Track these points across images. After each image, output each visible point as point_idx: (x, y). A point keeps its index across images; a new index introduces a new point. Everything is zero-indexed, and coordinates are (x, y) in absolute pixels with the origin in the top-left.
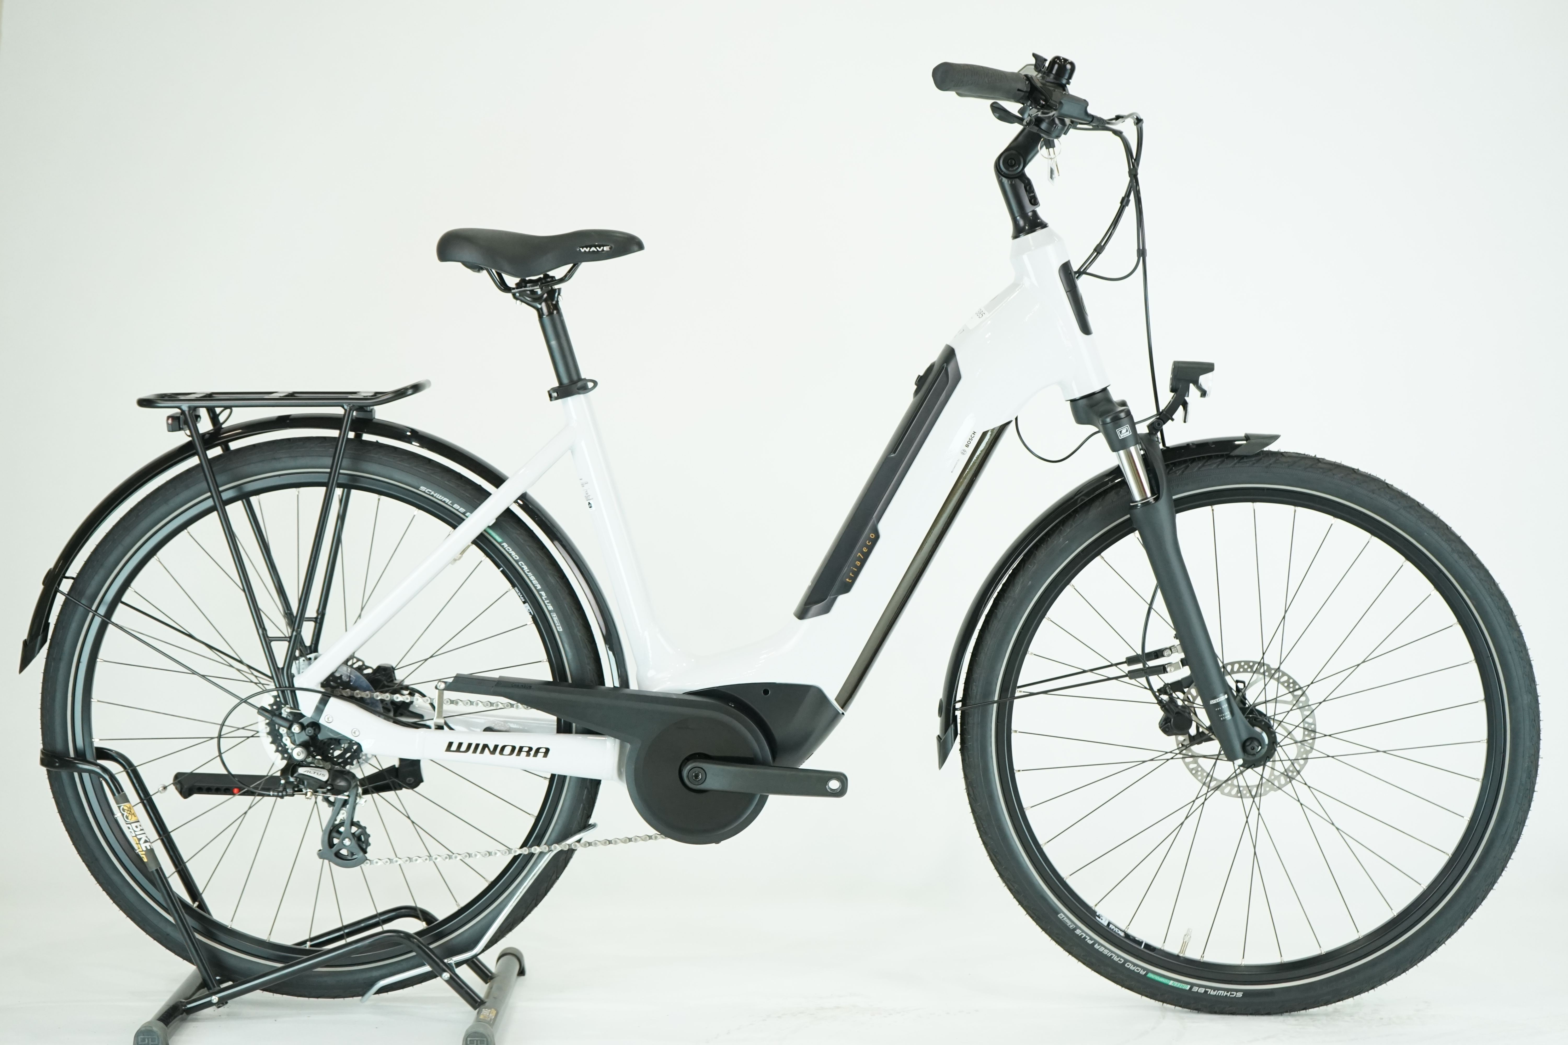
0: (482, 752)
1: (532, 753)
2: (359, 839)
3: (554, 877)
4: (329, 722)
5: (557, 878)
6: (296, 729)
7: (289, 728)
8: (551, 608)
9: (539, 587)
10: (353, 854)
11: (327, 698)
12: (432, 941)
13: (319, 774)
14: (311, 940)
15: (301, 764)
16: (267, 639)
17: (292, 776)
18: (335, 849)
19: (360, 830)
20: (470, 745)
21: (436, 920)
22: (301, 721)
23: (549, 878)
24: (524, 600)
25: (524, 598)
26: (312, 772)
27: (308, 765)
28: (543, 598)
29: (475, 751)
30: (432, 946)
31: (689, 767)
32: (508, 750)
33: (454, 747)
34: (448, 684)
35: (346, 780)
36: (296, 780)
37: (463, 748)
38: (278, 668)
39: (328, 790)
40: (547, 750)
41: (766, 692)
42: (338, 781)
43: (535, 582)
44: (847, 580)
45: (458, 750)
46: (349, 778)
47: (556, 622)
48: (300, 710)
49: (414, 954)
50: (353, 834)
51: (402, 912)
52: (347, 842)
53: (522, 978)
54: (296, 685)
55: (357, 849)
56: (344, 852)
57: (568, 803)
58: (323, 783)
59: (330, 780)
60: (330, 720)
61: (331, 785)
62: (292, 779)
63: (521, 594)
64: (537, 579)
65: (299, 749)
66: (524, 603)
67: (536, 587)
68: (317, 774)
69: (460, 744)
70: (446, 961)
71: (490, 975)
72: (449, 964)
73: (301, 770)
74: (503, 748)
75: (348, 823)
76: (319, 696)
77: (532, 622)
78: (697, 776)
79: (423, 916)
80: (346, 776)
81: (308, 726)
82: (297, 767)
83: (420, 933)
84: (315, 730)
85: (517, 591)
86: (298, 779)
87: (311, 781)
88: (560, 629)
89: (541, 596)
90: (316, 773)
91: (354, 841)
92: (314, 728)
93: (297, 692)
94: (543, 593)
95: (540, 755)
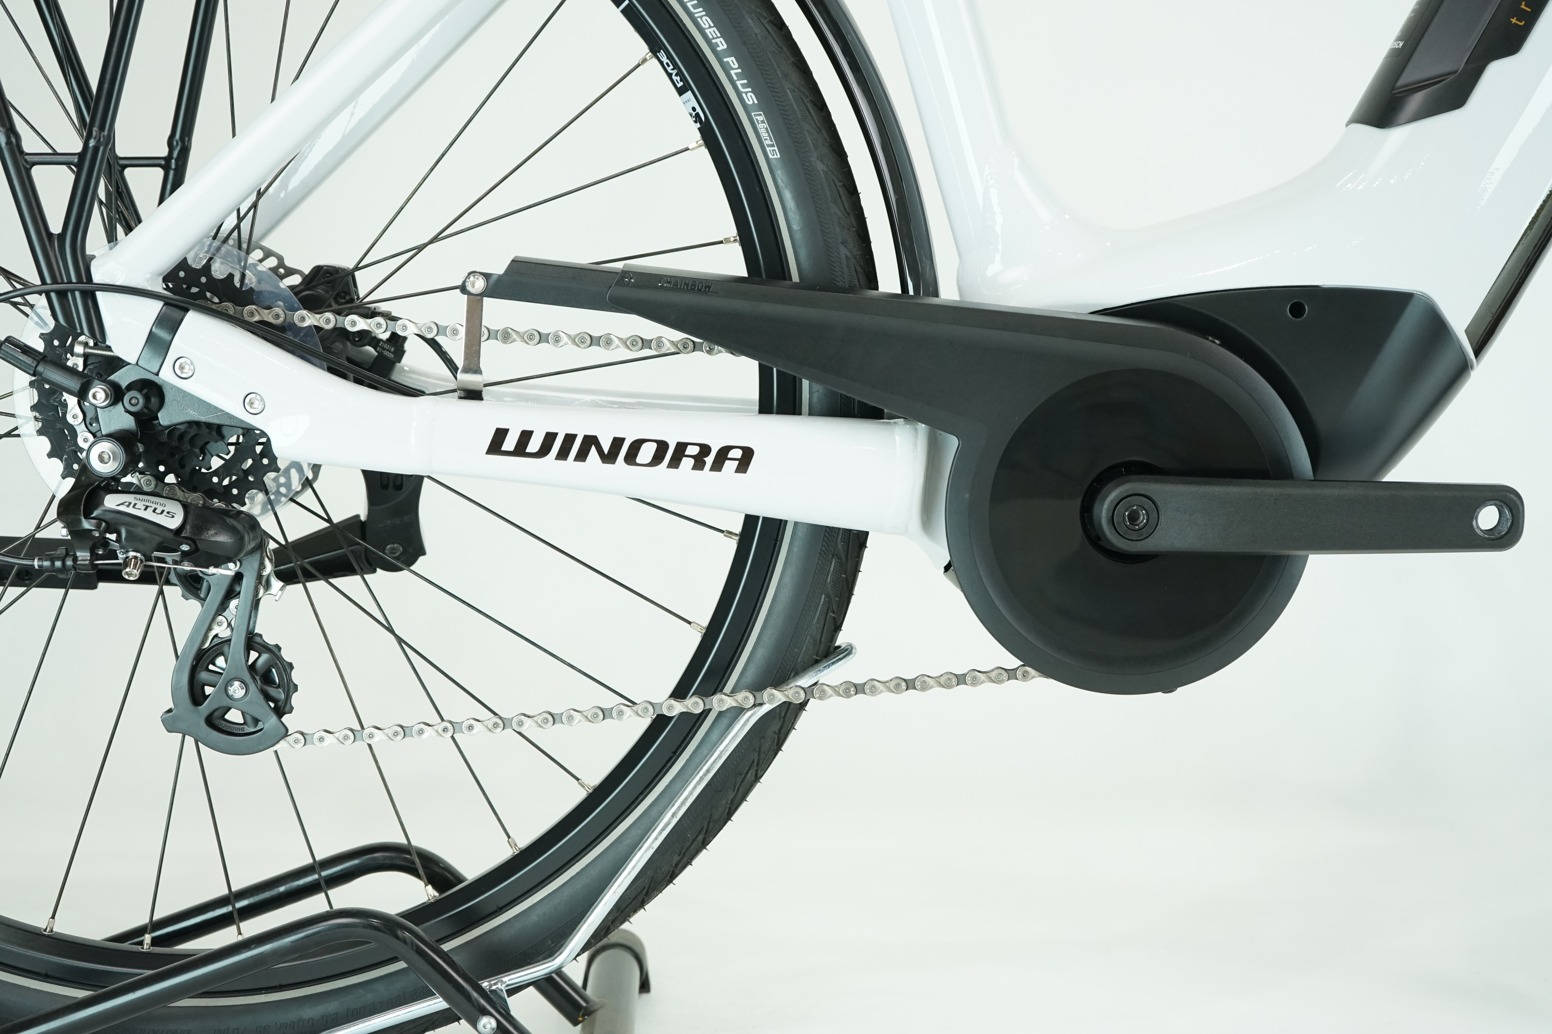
0: (582, 456)
1: (709, 460)
2: (267, 678)
3: (750, 777)
4: (184, 376)
5: (757, 778)
6: (98, 394)
7: (82, 395)
8: (751, 99)
9: (722, 45)
10: (256, 721)
11: (175, 313)
12: (449, 932)
13: (158, 511)
14: (156, 925)
15: (112, 484)
16: (21, 162)
17: (87, 517)
18: (206, 708)
19: (265, 657)
20: (550, 437)
21: (460, 879)
22: (112, 378)
23: (739, 779)
24: (680, 84)
25: (683, 79)
26: (140, 505)
27: (128, 489)
28: (733, 72)
29: (563, 454)
30: (446, 947)
31: (1114, 495)
32: (647, 452)
33: (510, 444)
34: (493, 279)
35: (233, 530)
36: (98, 526)
37: (534, 446)
38: (50, 235)
39: (185, 554)
40: (748, 454)
41: (1297, 310)
42: (211, 532)
43: (712, 32)
44: (1514, 21)
45: (520, 450)
46: (239, 527)
47: (764, 134)
48: (109, 348)
49: (401, 965)
50: (252, 668)
51: (375, 858)
52: (237, 690)
53: (645, 996)
54: (98, 277)
55: (263, 710)
56: (234, 716)
57: (786, 594)
58: (170, 536)
59: (188, 527)
60: (187, 372)
61: (191, 540)
62: (86, 525)
63: (676, 66)
64: (717, 24)
65: (106, 446)
66: (681, 91)
67: (713, 47)
68: (154, 511)
69: (526, 436)
70: (485, 984)
71: (584, 1004)
72: (493, 991)
73: (111, 502)
74: (637, 445)
75: (238, 643)
76: (155, 307)
77: (701, 142)
78: (1134, 517)
79: (424, 867)
80: (230, 521)
81: (130, 387)
82: (102, 492)
83: (418, 914)
84: (147, 398)
85: (665, 60)
86: (104, 524)
87: (139, 531)
88: (774, 153)
89: (726, 68)
90: (150, 510)
91: (253, 687)
92: (145, 391)
93: (101, 297)
94: (731, 61)
95: (730, 466)
